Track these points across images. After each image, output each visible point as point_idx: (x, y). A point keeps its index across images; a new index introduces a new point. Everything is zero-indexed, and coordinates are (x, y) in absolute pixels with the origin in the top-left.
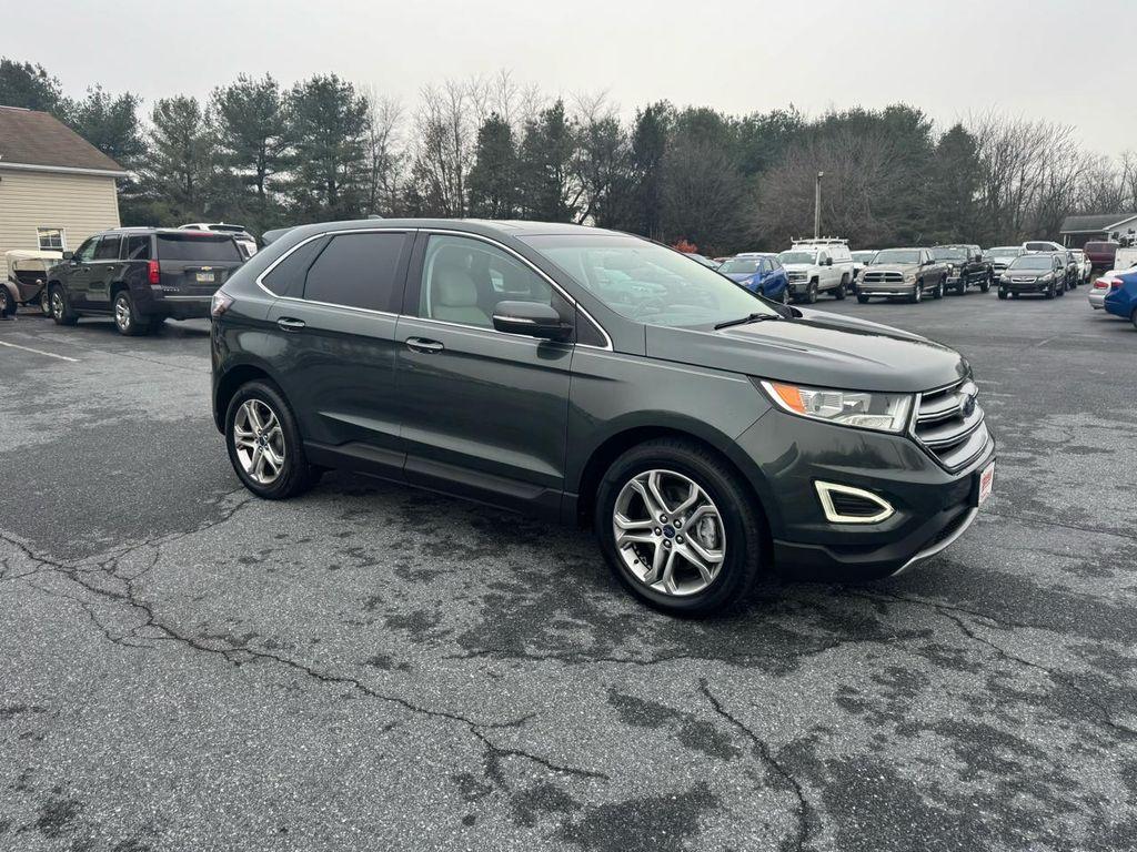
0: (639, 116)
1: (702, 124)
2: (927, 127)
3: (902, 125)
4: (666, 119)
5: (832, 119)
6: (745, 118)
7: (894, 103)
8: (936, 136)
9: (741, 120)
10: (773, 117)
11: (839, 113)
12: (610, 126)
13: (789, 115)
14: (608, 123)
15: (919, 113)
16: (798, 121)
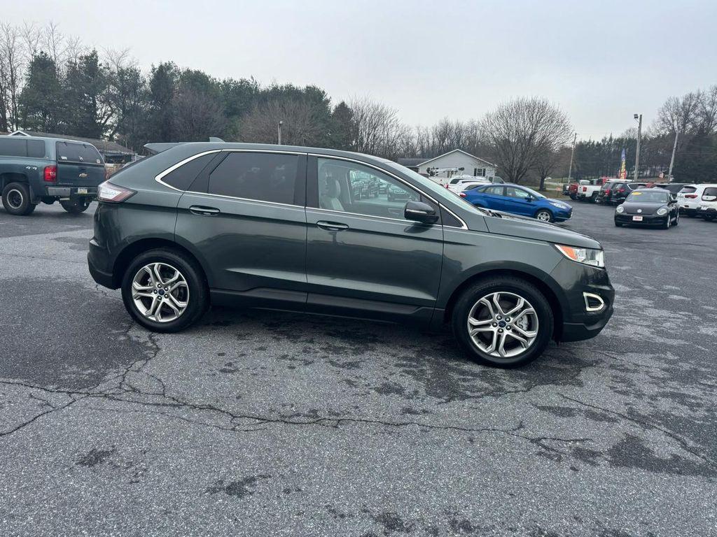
0: (154, 69)
1: (197, 80)
2: (328, 101)
3: (314, 97)
4: (173, 74)
5: (275, 89)
6: (224, 82)
7: (310, 84)
8: (333, 105)
9: (221, 82)
10: (242, 82)
11: (279, 86)
12: (135, 74)
13: (251, 83)
14: (131, 71)
15: (324, 92)
16: (256, 87)
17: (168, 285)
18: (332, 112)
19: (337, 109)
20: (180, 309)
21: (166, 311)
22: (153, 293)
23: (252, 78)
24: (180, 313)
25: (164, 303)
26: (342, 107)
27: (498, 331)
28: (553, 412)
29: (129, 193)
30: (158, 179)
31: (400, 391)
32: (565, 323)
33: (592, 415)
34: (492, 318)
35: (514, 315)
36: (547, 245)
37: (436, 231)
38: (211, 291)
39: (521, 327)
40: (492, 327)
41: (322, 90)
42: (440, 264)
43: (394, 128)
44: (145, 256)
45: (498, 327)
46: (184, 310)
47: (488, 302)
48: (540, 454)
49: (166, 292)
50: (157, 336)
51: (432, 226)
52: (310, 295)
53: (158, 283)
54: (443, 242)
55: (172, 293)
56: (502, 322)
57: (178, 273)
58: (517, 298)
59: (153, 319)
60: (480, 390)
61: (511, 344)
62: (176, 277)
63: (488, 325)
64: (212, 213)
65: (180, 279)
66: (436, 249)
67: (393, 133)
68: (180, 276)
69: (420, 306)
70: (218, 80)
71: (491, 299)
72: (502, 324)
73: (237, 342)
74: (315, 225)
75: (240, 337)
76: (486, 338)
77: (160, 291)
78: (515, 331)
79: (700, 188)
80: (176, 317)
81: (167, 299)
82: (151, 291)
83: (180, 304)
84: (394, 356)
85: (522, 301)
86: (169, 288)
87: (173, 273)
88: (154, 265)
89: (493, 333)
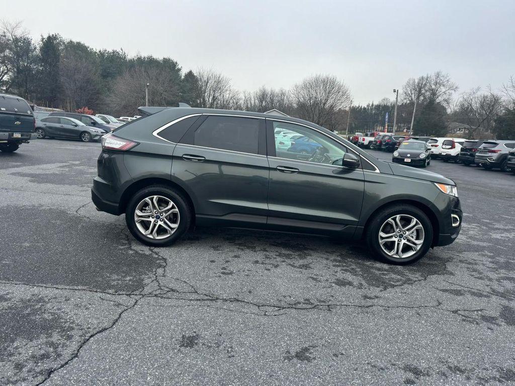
0: (43, 39)
1: (78, 49)
2: (179, 70)
3: (169, 66)
4: (59, 43)
5: (139, 59)
6: (100, 52)
7: (166, 57)
8: (183, 73)
9: (98, 51)
10: (113, 53)
11: (143, 56)
12: (27, 42)
13: (121, 53)
14: (24, 39)
15: (176, 63)
16: (125, 57)
17: (163, 212)
18: (183, 77)
19: (186, 76)
20: (172, 229)
21: (161, 231)
22: (151, 218)
23: (122, 49)
24: (172, 232)
25: (160, 225)
26: (190, 74)
27: (398, 241)
28: (451, 293)
29: (133, 144)
30: (155, 134)
31: (350, 284)
32: (440, 234)
33: (473, 294)
34: (394, 232)
35: (408, 230)
36: (430, 183)
37: (358, 173)
38: (196, 216)
39: (413, 237)
40: (394, 238)
41: (175, 61)
42: (362, 195)
43: (228, 92)
44: (146, 191)
45: (398, 238)
46: (175, 230)
47: (393, 222)
48: (464, 320)
49: (161, 217)
50: (156, 250)
51: (355, 170)
52: (268, 218)
53: (155, 211)
54: (364, 181)
55: (166, 217)
56: (401, 234)
57: (172, 203)
58: (412, 218)
59: (151, 236)
60: (398, 281)
61: (406, 248)
62: (170, 206)
63: (391, 237)
64: (199, 160)
65: (173, 207)
66: (359, 186)
67: (227, 96)
68: (173, 205)
69: (347, 225)
70: (94, 50)
71: (394, 219)
72: (401, 236)
73: (212, 251)
74: (275, 169)
75: (216, 248)
76: (390, 246)
77: (157, 216)
78: (409, 240)
79: (441, 140)
80: (169, 235)
81: (162, 222)
82: (149, 217)
83: (173, 226)
84: (327, 259)
85: (415, 220)
86: (164, 214)
87: (167, 203)
88: (153, 197)
89: (394, 242)
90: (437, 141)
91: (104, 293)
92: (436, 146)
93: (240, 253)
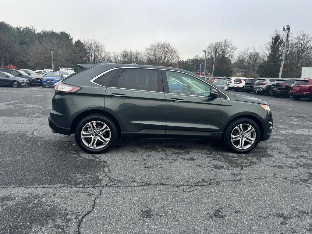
1: (2, 26)
2: (71, 39)
3: (64, 37)
5: (44, 33)
6: (17, 28)
7: (62, 31)
8: (74, 41)
9: (16, 28)
10: (27, 29)
11: (47, 31)
13: (31, 29)
15: (69, 35)
16: (35, 31)
17: (99, 131)
18: (74, 44)
19: (76, 43)
20: (106, 141)
21: (99, 143)
22: (92, 135)
23: (32, 27)
24: (106, 144)
25: (98, 140)
26: (79, 42)
27: (242, 139)
28: (277, 167)
29: (78, 88)
30: (92, 81)
31: (222, 167)
32: (264, 134)
33: (289, 167)
34: (239, 134)
35: (247, 133)
36: (257, 104)
38: (122, 132)
39: (249, 137)
40: (239, 138)
41: (68, 34)
42: (221, 114)
43: (103, 53)
44: (89, 118)
45: (241, 138)
46: (108, 142)
47: (238, 128)
49: (98, 135)
51: (215, 99)
52: (166, 131)
53: (94, 131)
54: (222, 105)
55: (102, 135)
57: (105, 125)
58: (249, 126)
59: (92, 147)
60: (247, 163)
61: (246, 143)
62: (104, 127)
63: (237, 137)
64: (122, 97)
65: (106, 128)
66: (219, 108)
67: (103, 55)
69: (213, 132)
70: (13, 27)
71: (239, 127)
72: (243, 136)
73: (132, 154)
74: (170, 100)
75: (134, 152)
76: (237, 143)
77: (96, 134)
78: (247, 139)
79: (233, 79)
80: (104, 146)
81: (99, 138)
82: (90, 135)
83: (106, 139)
84: (202, 153)
85: (250, 127)
86: (100, 133)
87: (102, 126)
88: (93, 122)
89: (239, 140)
90: (231, 79)
91: (77, 187)
92: (231, 82)
93: (149, 153)
